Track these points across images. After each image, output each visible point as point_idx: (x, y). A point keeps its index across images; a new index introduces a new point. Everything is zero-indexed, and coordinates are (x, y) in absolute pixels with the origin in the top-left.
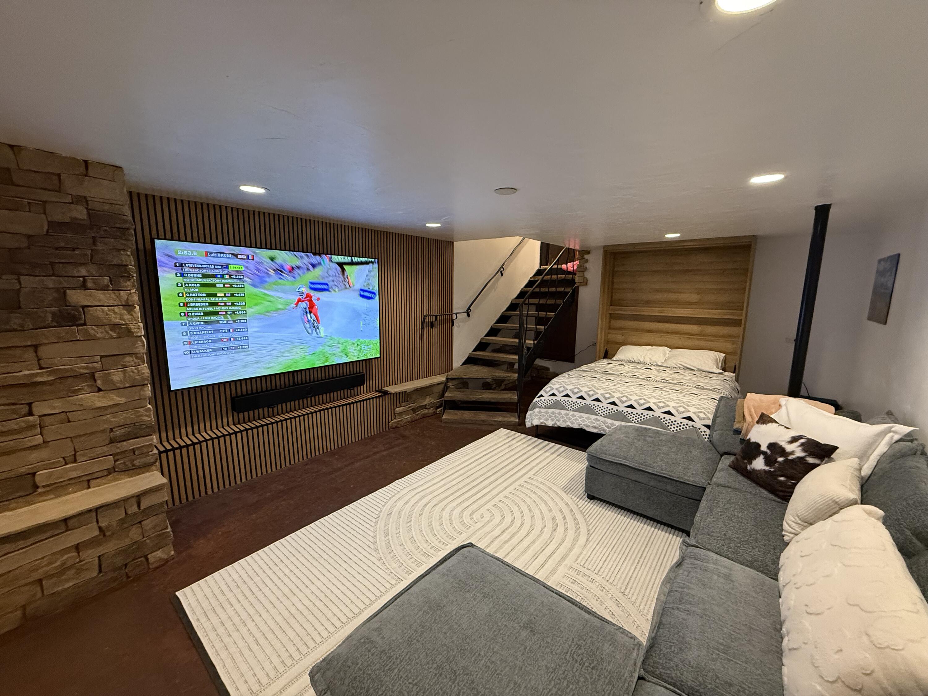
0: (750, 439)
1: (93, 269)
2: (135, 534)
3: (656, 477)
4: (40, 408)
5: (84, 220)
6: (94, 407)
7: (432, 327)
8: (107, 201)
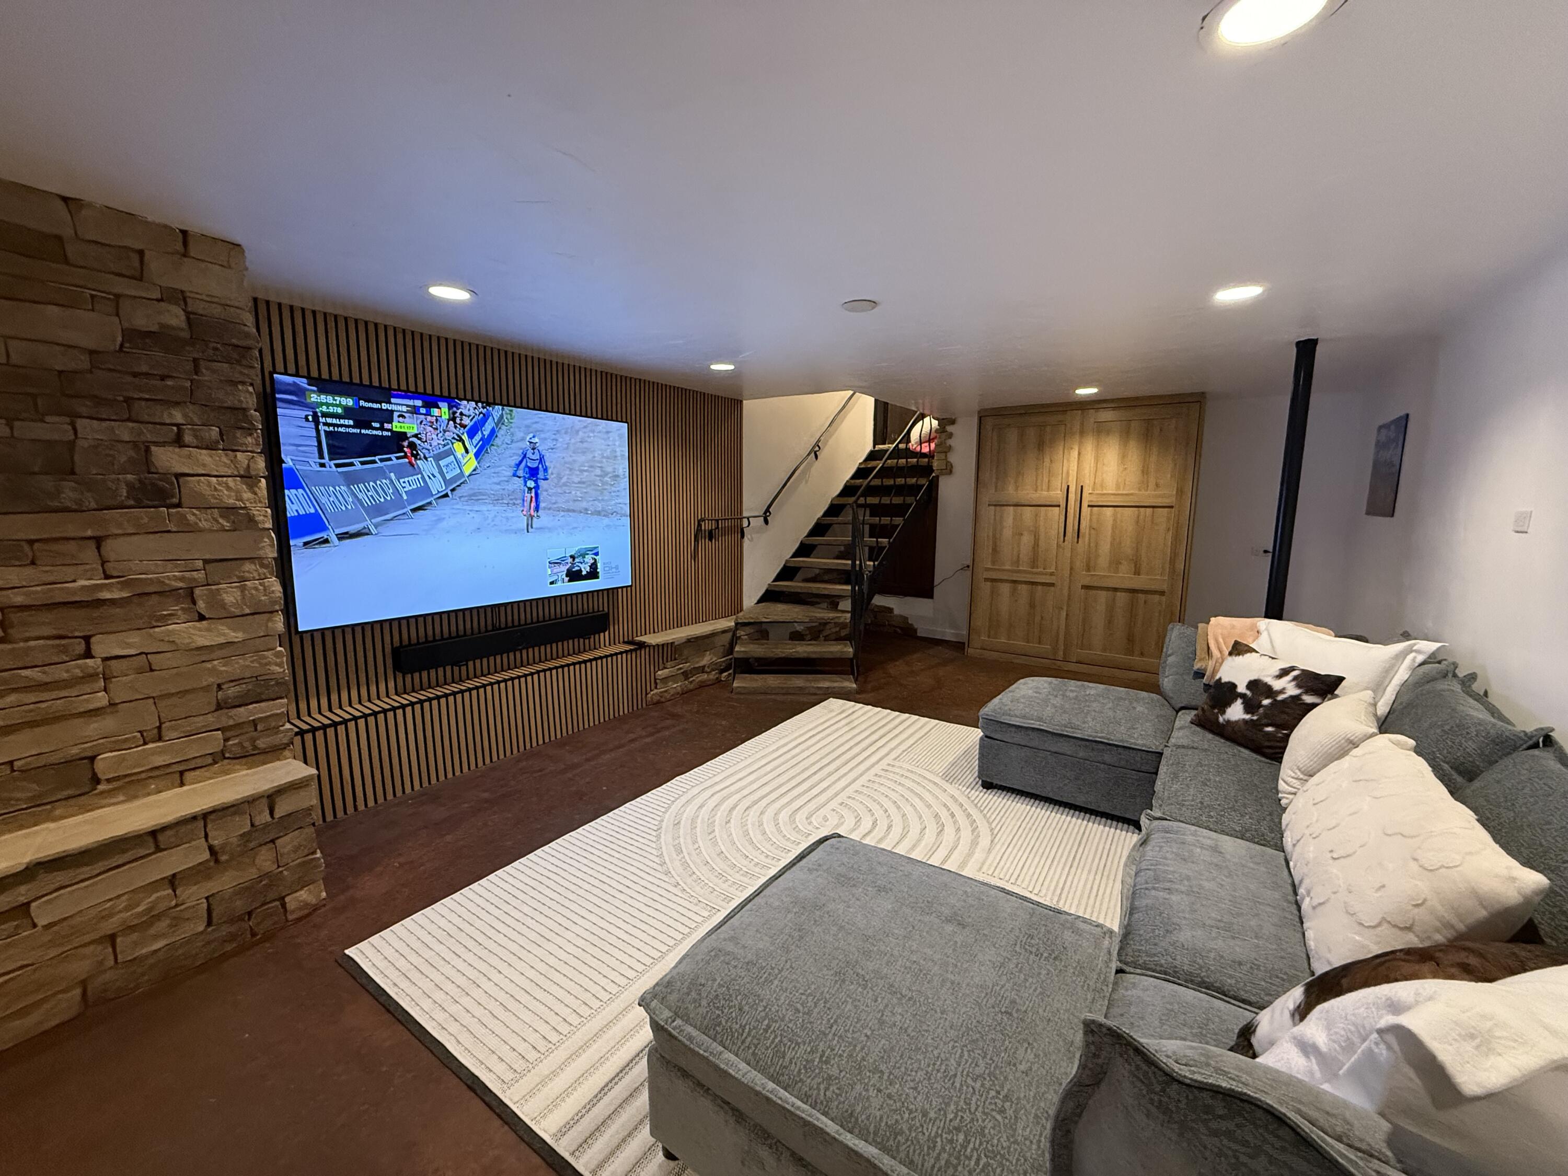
0: (1220, 679)
1: (193, 413)
2: (265, 860)
3: (1088, 743)
4: (103, 646)
5: (182, 329)
6: (194, 645)
7: (710, 539)
8: (216, 300)
